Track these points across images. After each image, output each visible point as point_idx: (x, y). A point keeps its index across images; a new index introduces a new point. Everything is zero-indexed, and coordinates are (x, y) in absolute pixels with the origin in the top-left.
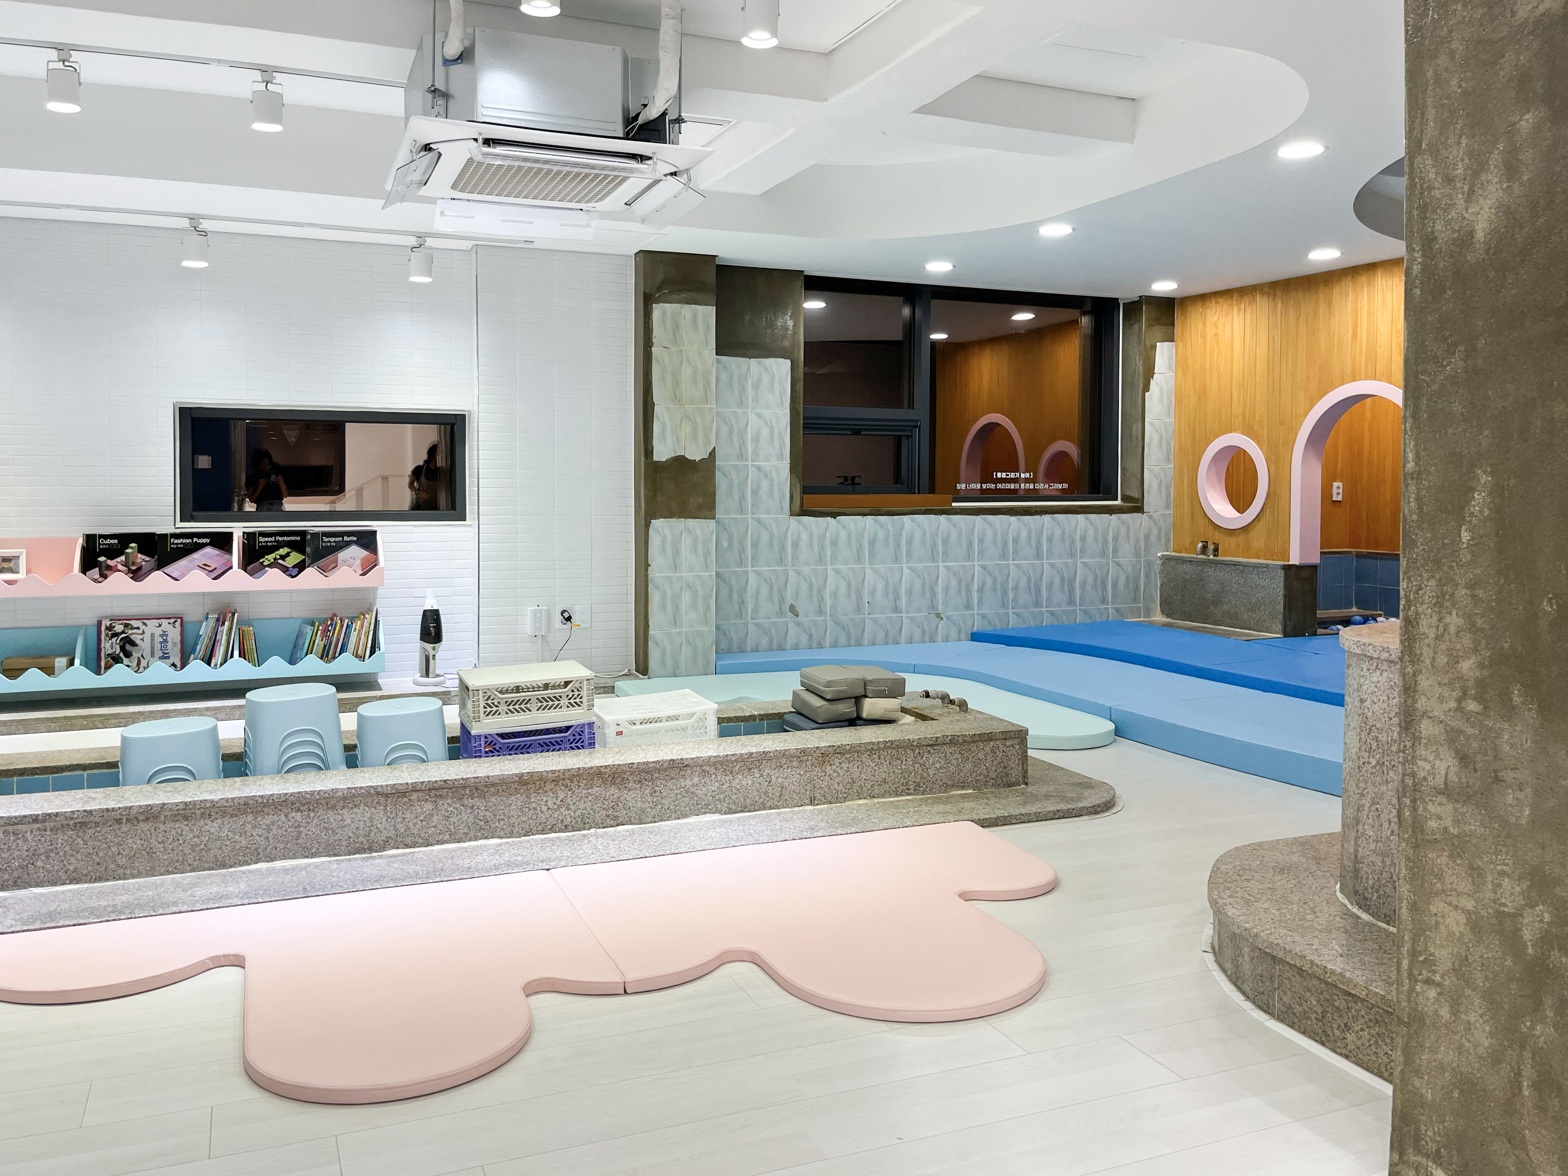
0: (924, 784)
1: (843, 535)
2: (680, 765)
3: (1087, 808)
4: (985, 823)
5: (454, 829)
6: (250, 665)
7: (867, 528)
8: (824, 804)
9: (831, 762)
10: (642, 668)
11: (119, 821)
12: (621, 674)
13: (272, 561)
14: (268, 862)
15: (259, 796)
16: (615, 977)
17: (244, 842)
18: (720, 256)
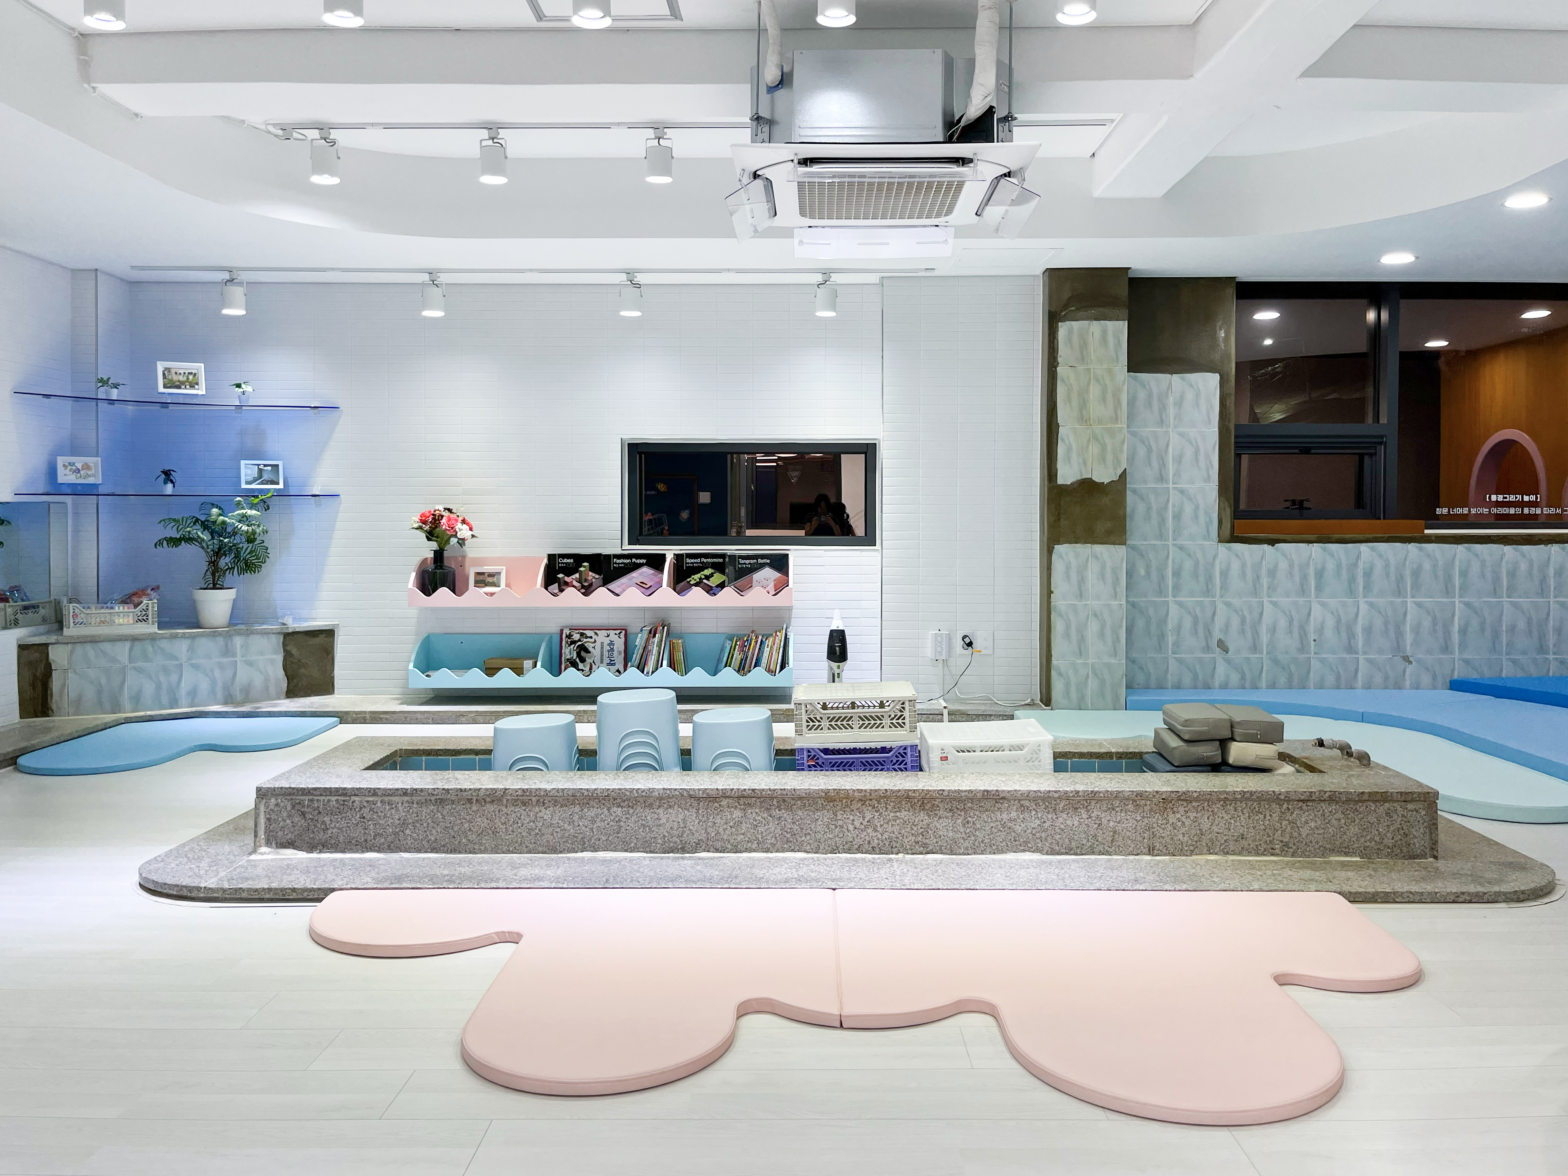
0: (1294, 844)
1: (1283, 565)
2: (995, 797)
3: (1505, 894)
4: (1354, 898)
5: (762, 838)
6: (676, 674)
7: (1313, 557)
8: (1165, 855)
9: (1175, 809)
10: (1047, 700)
11: (470, 801)
12: (1023, 703)
13: (698, 580)
14: (592, 851)
15: (585, 789)
16: (833, 1010)
17: (572, 831)
18: (1133, 268)
